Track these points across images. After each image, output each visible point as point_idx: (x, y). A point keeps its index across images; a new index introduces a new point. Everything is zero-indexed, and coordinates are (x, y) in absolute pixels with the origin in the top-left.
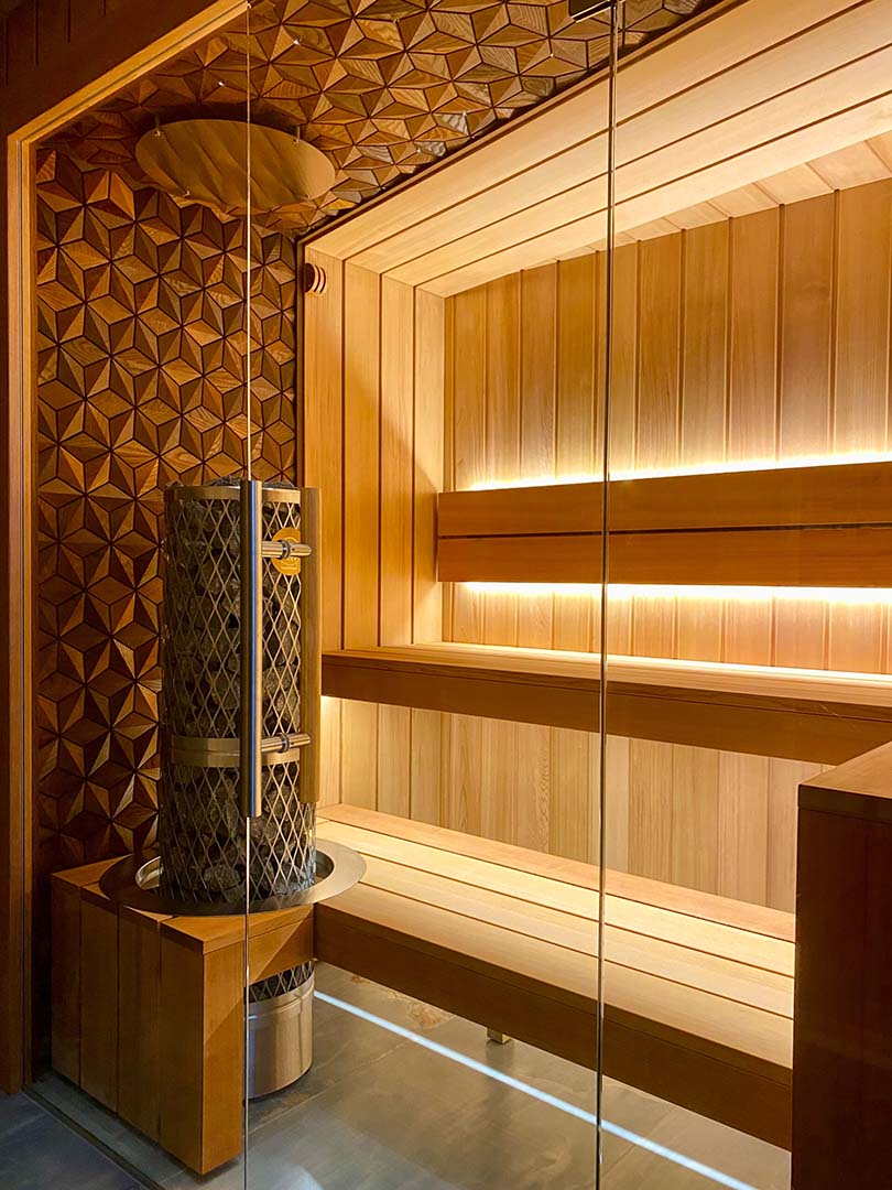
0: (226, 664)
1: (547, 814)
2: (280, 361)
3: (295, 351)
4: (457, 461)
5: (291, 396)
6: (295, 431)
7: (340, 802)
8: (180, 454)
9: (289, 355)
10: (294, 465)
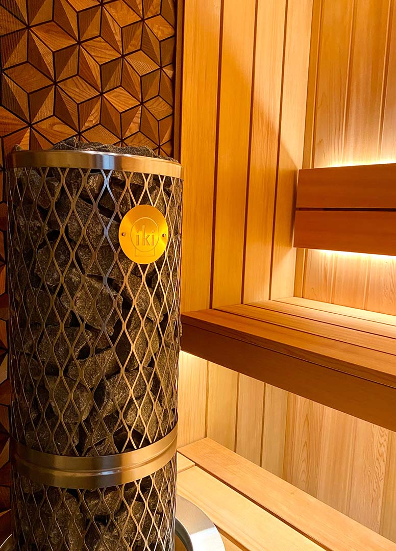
0: (66, 371)
1: (385, 455)
2: (161, 36)
3: (175, 28)
4: (317, 141)
5: (169, 73)
6: (173, 108)
7: (206, 436)
8: (54, 124)
9: (168, 31)
10: (171, 140)
